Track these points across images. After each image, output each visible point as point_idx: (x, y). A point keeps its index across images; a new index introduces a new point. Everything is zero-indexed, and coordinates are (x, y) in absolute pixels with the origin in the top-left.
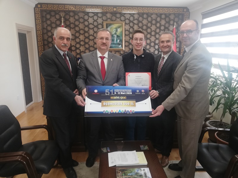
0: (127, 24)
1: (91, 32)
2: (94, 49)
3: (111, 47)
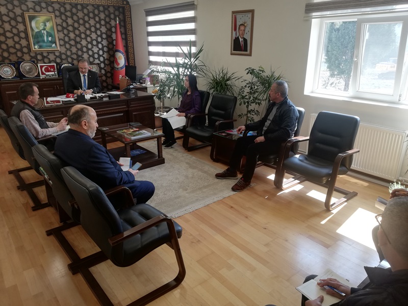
0: (58, 17)
1: (7, 27)
2: (15, 50)
3: (40, 47)
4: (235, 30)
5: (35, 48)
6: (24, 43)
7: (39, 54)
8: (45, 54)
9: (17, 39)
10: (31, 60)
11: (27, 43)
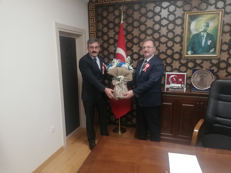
1: (164, 31)
2: (166, 56)
3: (194, 52)
5: (187, 54)
6: (177, 48)
7: (191, 61)
8: (198, 62)
9: (170, 44)
10: (180, 67)
11: (181, 48)
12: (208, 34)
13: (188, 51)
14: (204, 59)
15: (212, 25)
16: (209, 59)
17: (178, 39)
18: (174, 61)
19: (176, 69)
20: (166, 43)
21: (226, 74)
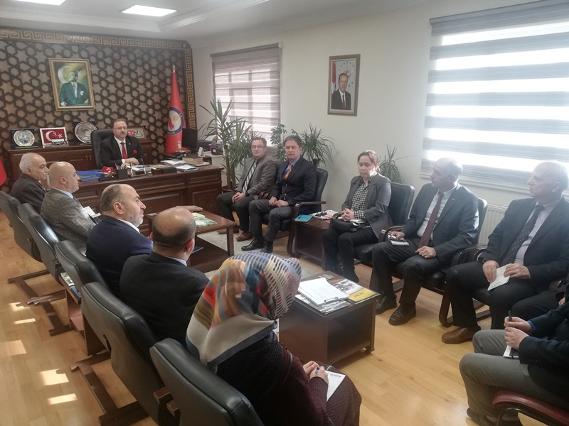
0: (93, 64)
1: (26, 78)
2: (34, 109)
3: (69, 104)
4: (334, 81)
5: (61, 106)
6: (46, 98)
7: (67, 113)
8: (75, 114)
9: (37, 93)
10: (55, 120)
11: (51, 98)
12: (78, 84)
13: (60, 102)
14: (80, 111)
15: (80, 74)
16: (86, 111)
17: (45, 88)
18: (46, 114)
19: (51, 123)
20: (32, 92)
21: (105, 126)
